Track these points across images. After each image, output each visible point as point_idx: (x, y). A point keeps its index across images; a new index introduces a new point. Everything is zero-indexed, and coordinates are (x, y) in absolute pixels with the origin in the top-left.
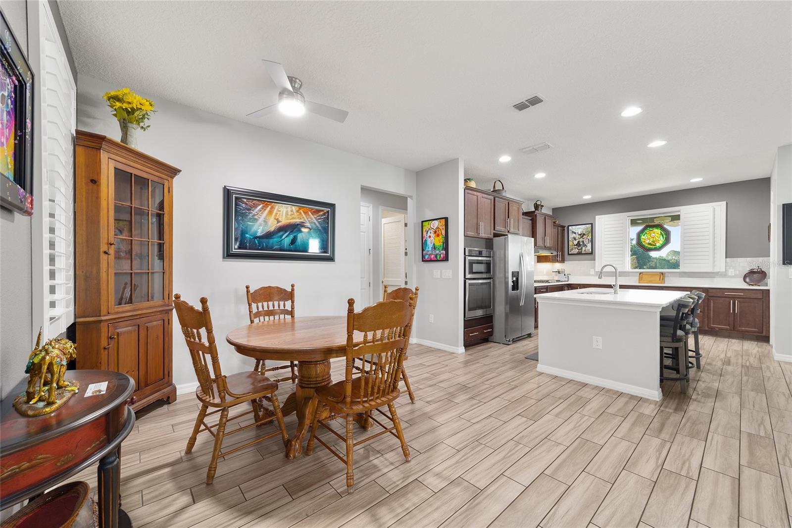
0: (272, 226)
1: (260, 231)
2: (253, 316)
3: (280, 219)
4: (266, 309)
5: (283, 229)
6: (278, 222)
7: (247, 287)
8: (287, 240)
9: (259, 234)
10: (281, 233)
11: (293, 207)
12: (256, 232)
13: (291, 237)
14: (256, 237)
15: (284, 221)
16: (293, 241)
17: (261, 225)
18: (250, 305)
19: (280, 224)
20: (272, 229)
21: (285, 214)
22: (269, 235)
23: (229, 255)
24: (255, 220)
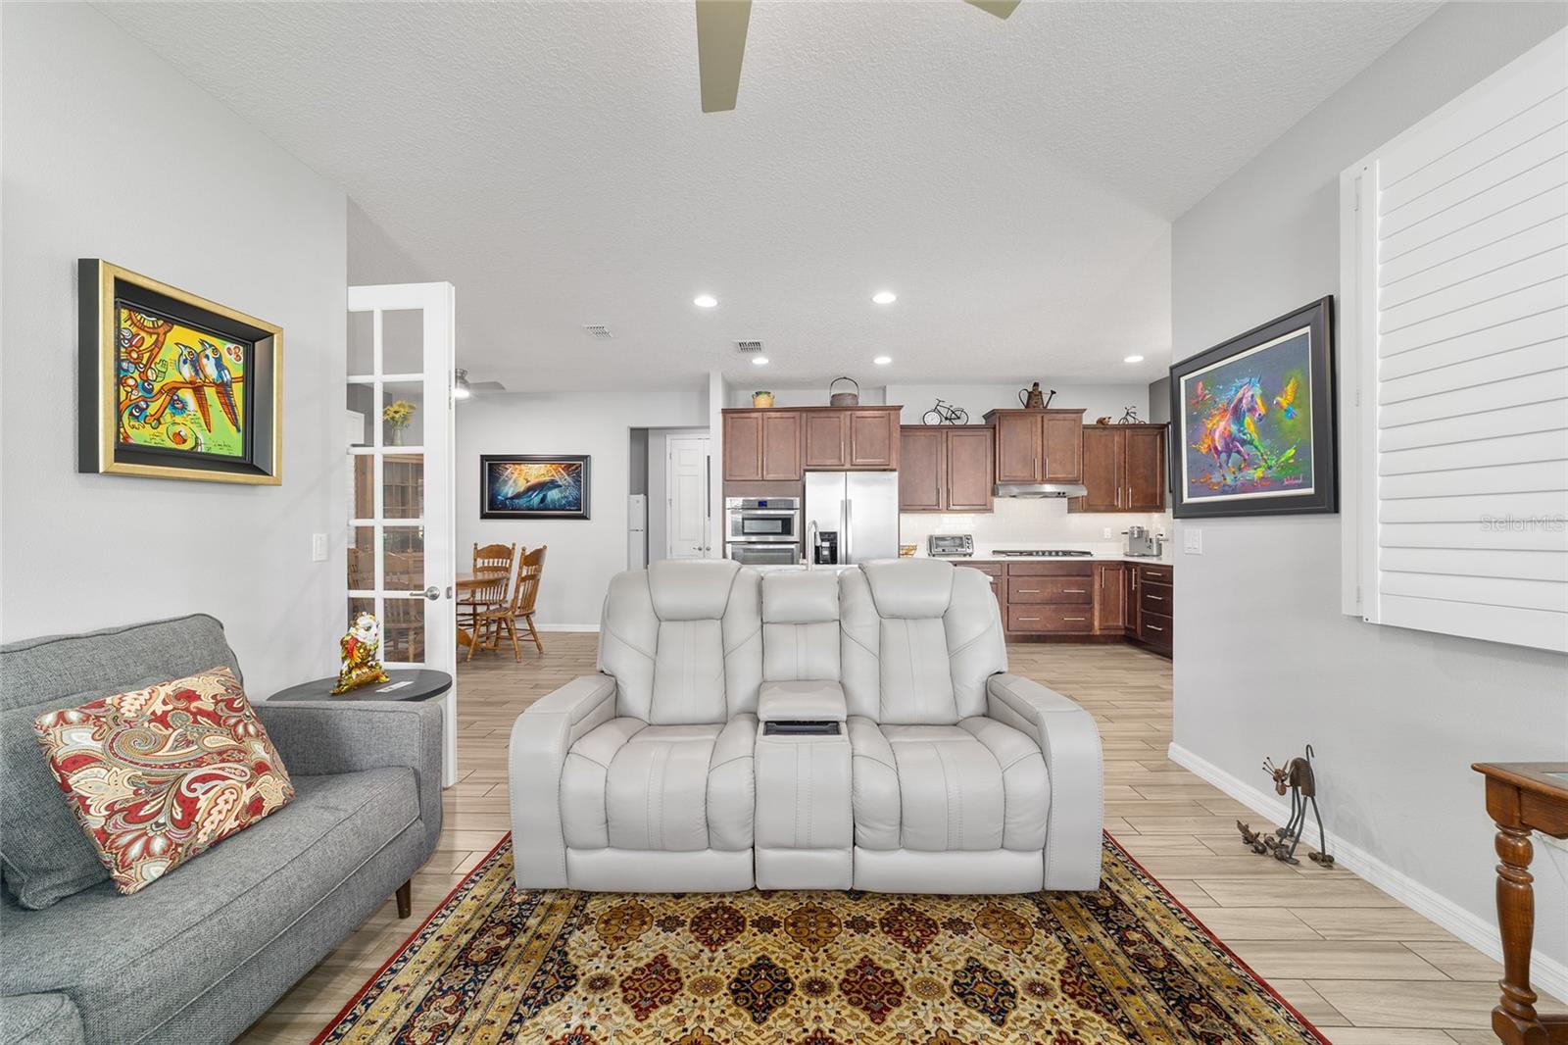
0: (522, 486)
1: (510, 492)
2: (476, 570)
3: (529, 479)
4: (491, 565)
5: (532, 488)
6: (528, 481)
7: (476, 545)
8: (536, 499)
9: (509, 495)
10: (530, 493)
11: (542, 466)
12: (507, 494)
13: (541, 495)
14: (508, 499)
15: (533, 481)
16: (543, 500)
17: (511, 486)
18: (475, 560)
19: (529, 484)
20: (522, 489)
21: (536, 473)
22: (518, 496)
23: (484, 516)
24: (505, 482)
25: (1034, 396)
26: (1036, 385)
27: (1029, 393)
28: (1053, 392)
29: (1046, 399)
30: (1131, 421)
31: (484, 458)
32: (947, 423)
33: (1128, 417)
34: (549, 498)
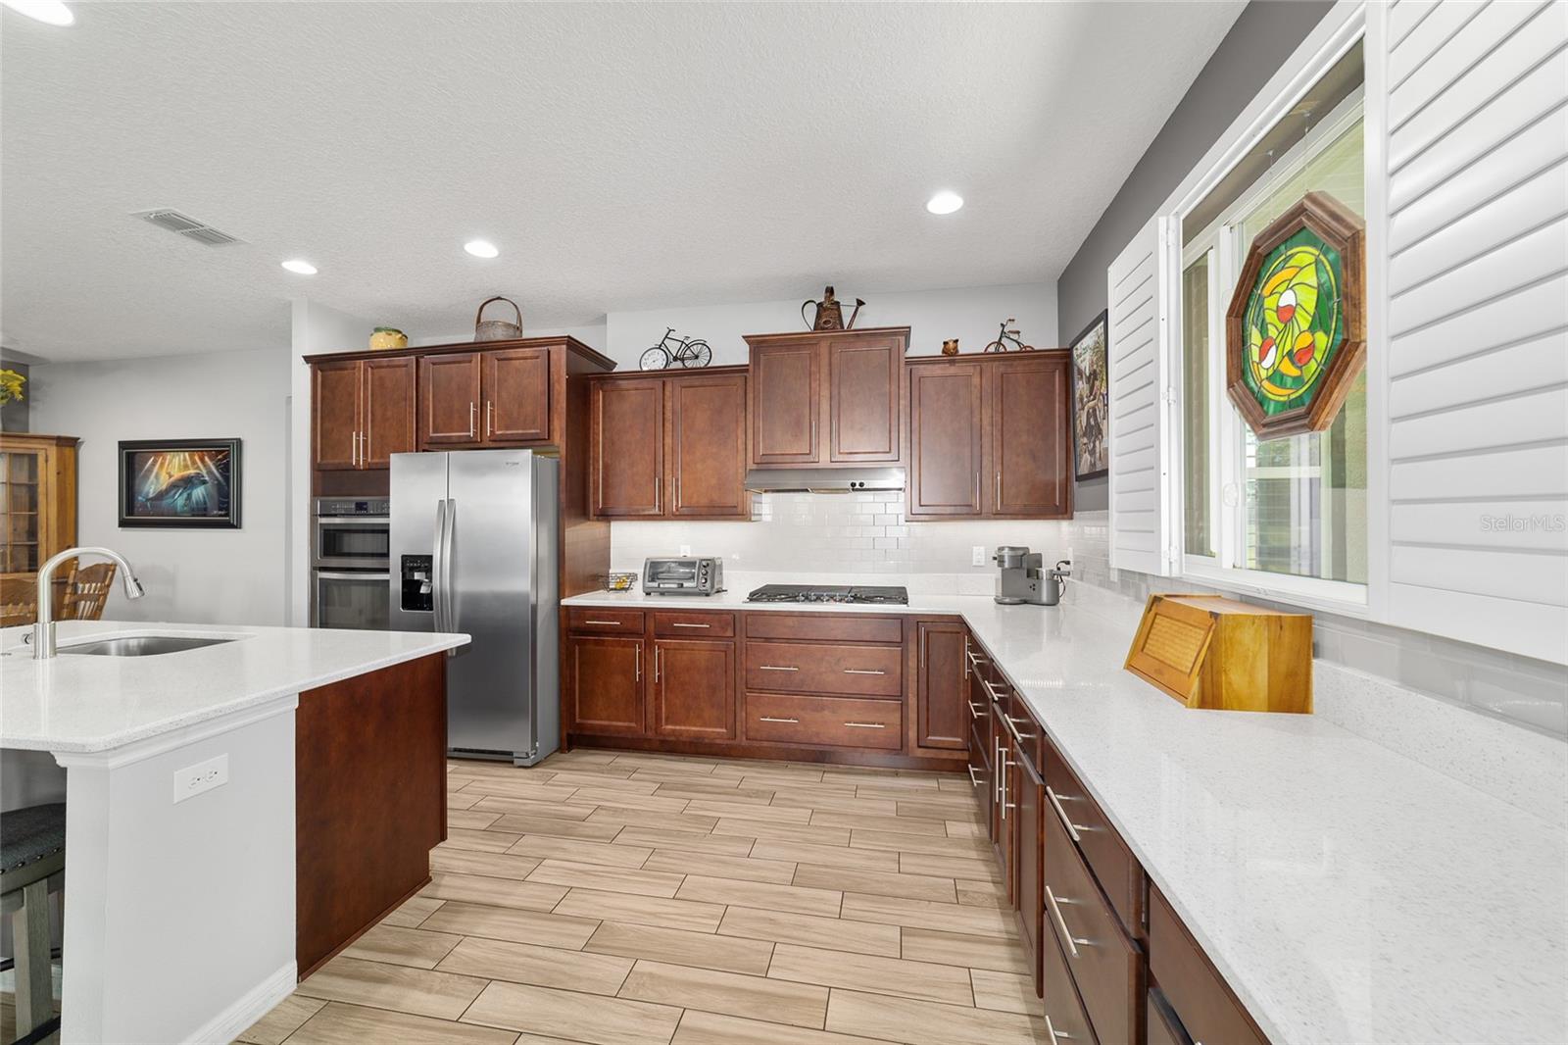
0: (164, 482)
1: (151, 491)
3: (172, 473)
5: (174, 486)
6: (170, 477)
8: (180, 500)
9: (151, 496)
10: (173, 492)
11: (187, 454)
12: (148, 493)
13: (185, 495)
14: (148, 500)
15: (177, 474)
16: (187, 501)
17: (152, 483)
19: (172, 479)
20: (164, 487)
21: (180, 465)
22: (161, 496)
23: (123, 524)
24: (147, 476)
25: (828, 311)
26: (830, 291)
27: (820, 305)
28: (860, 303)
29: (847, 314)
30: (1011, 347)
31: (123, 445)
32: (678, 365)
33: (1004, 341)
34: (194, 498)
